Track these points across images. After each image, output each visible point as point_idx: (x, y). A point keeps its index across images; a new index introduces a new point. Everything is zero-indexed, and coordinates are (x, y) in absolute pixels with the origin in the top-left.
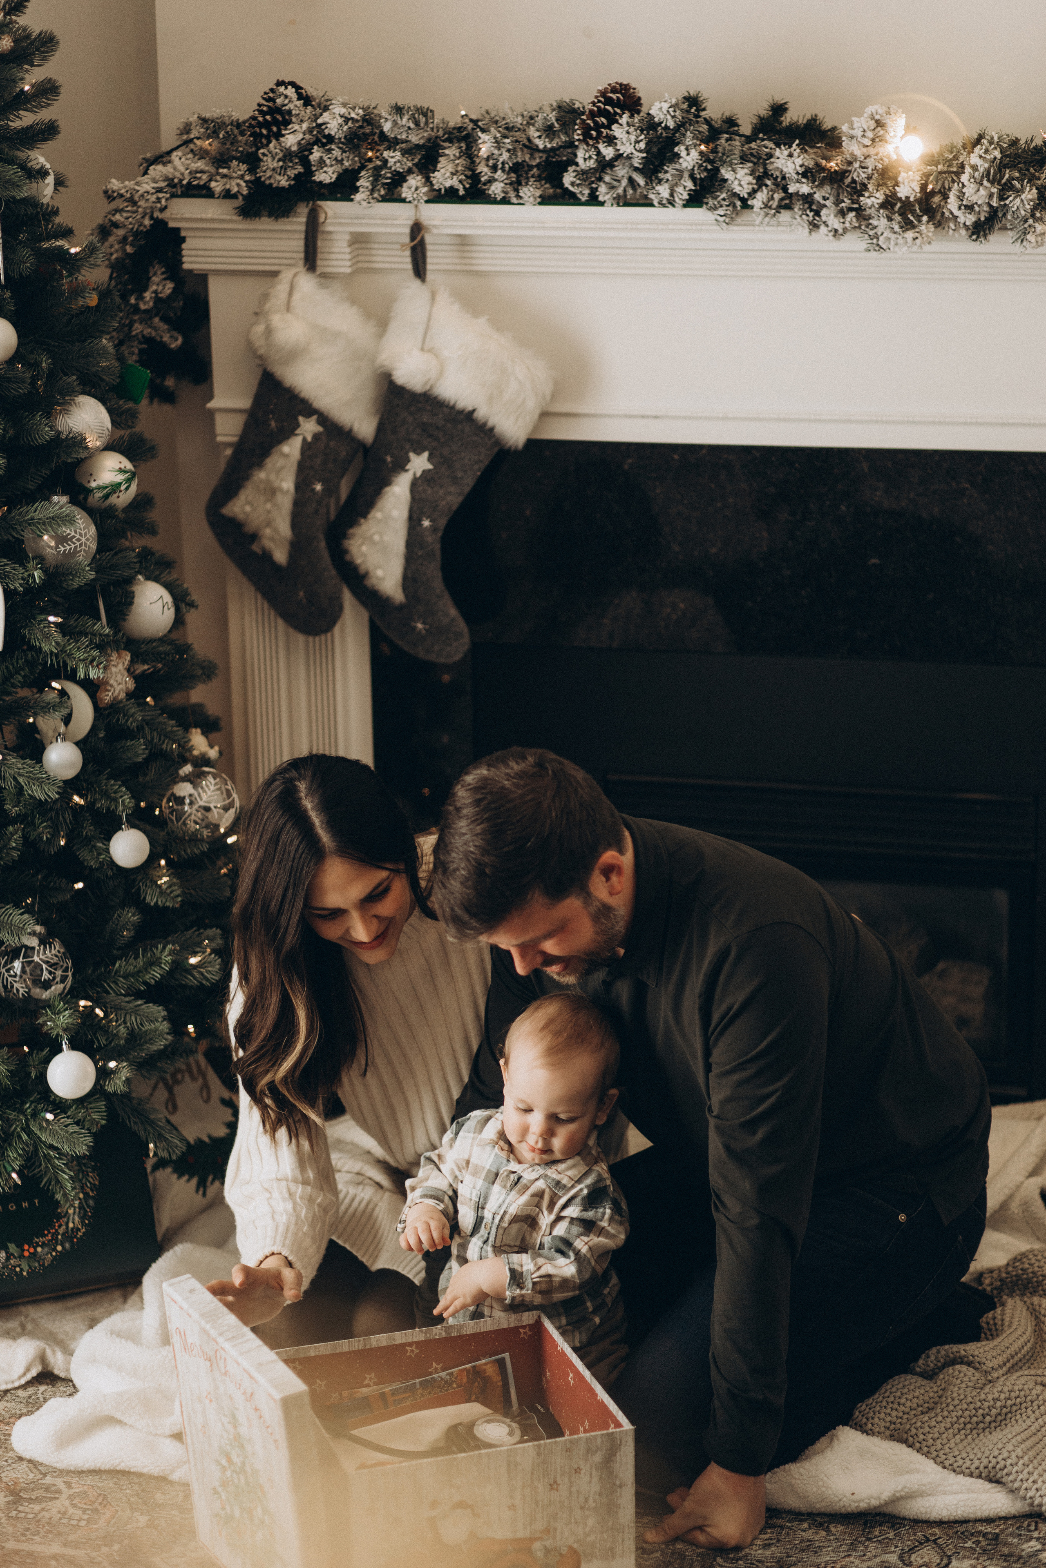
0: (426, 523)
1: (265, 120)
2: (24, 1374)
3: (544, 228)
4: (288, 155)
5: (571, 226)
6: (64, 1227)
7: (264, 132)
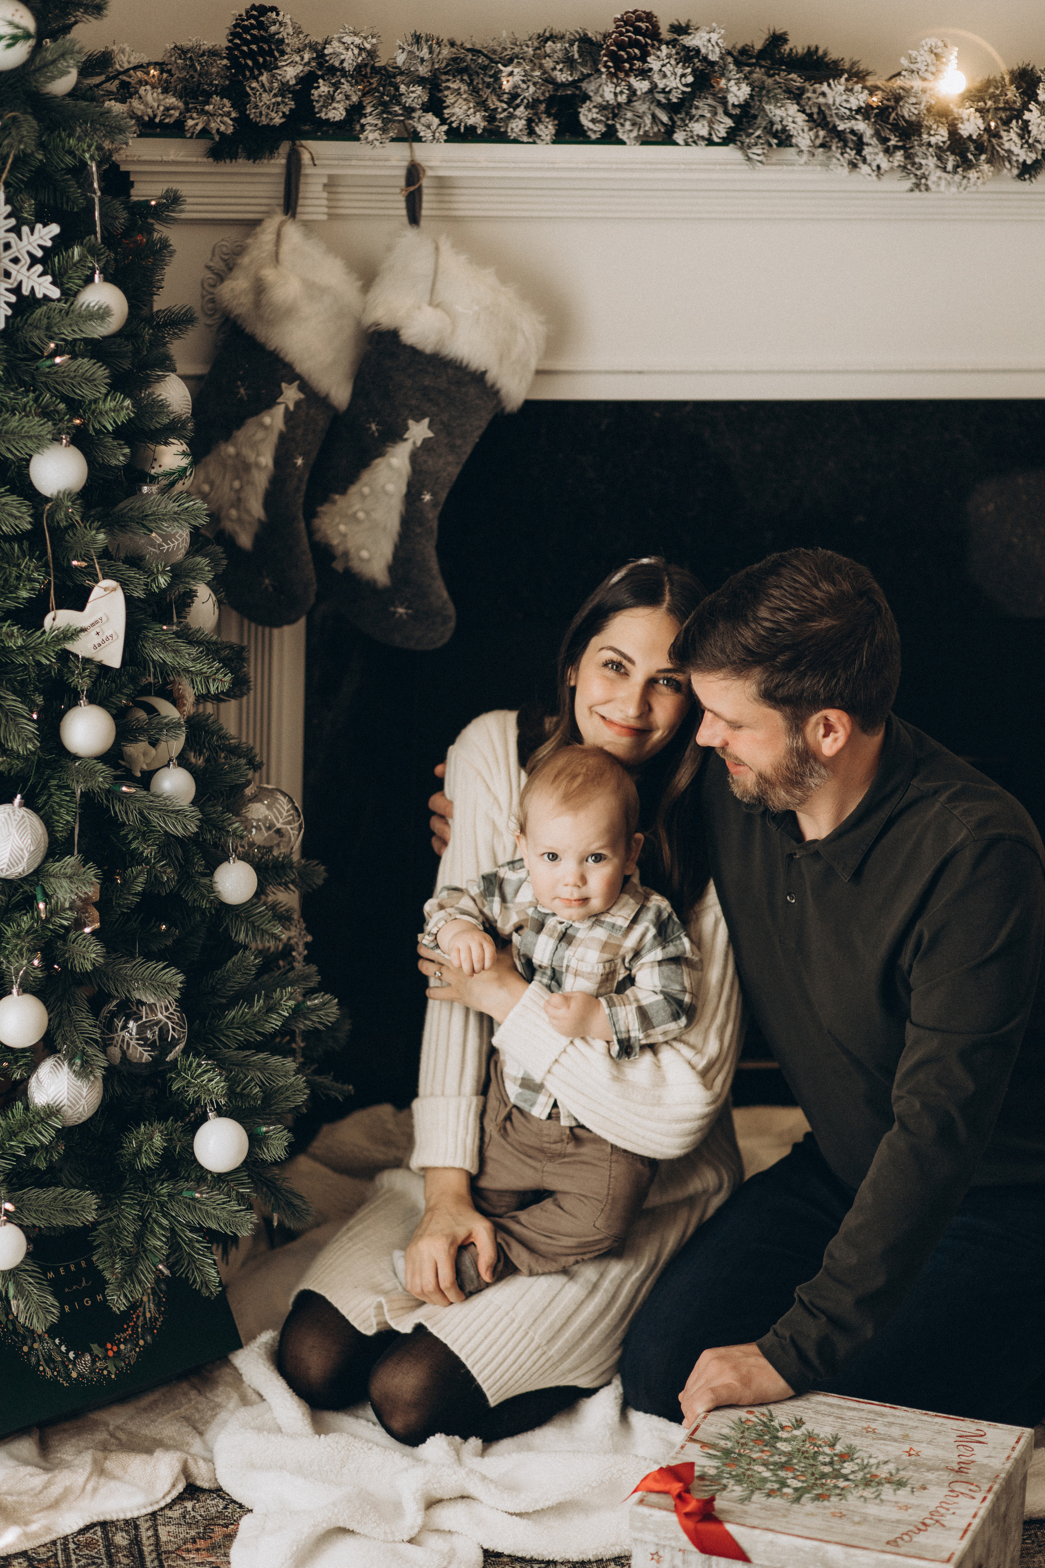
0: (427, 497)
1: (250, 49)
2: (169, 1492)
3: (554, 169)
4: (285, 89)
5: (585, 166)
6: (141, 1318)
7: (250, 63)
